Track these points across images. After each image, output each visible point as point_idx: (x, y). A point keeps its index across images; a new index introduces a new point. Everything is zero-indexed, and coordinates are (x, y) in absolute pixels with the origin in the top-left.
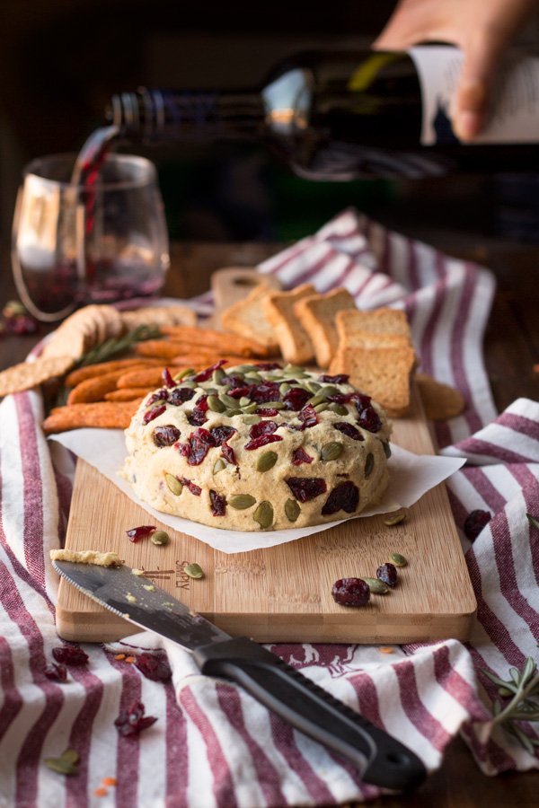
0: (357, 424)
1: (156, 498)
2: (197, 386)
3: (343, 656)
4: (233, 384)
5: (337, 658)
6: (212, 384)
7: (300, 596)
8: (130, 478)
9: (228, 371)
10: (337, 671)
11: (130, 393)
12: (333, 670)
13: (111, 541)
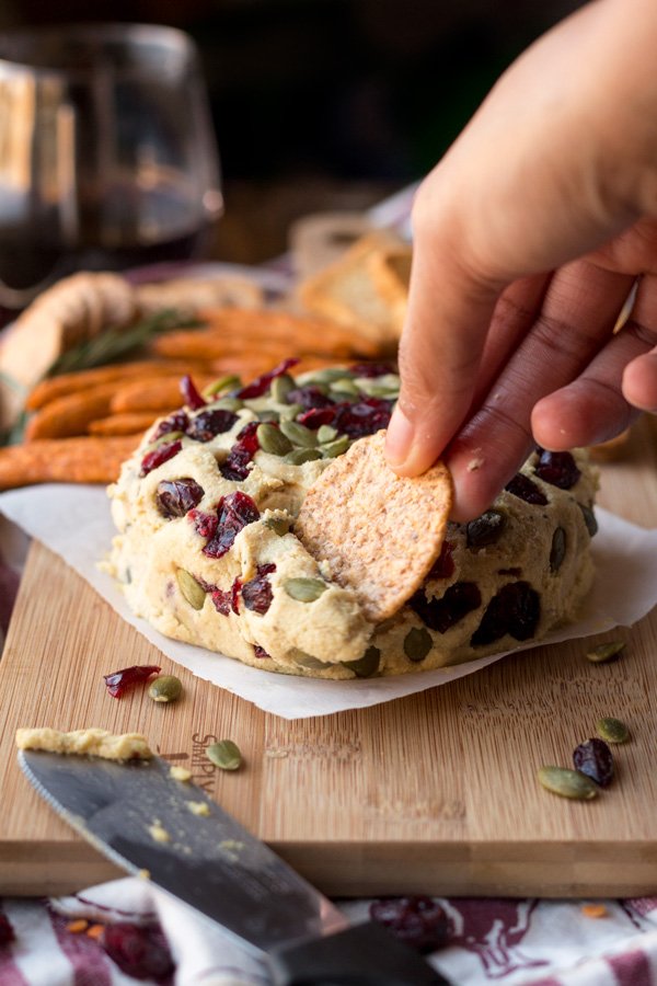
0: (535, 473)
1: (161, 614)
2: (243, 407)
3: (511, 921)
4: (307, 402)
5: (498, 925)
6: (271, 402)
7: (425, 804)
8: (122, 575)
9: (302, 379)
10: (498, 963)
11: (133, 421)
12: (489, 960)
13: (75, 696)
